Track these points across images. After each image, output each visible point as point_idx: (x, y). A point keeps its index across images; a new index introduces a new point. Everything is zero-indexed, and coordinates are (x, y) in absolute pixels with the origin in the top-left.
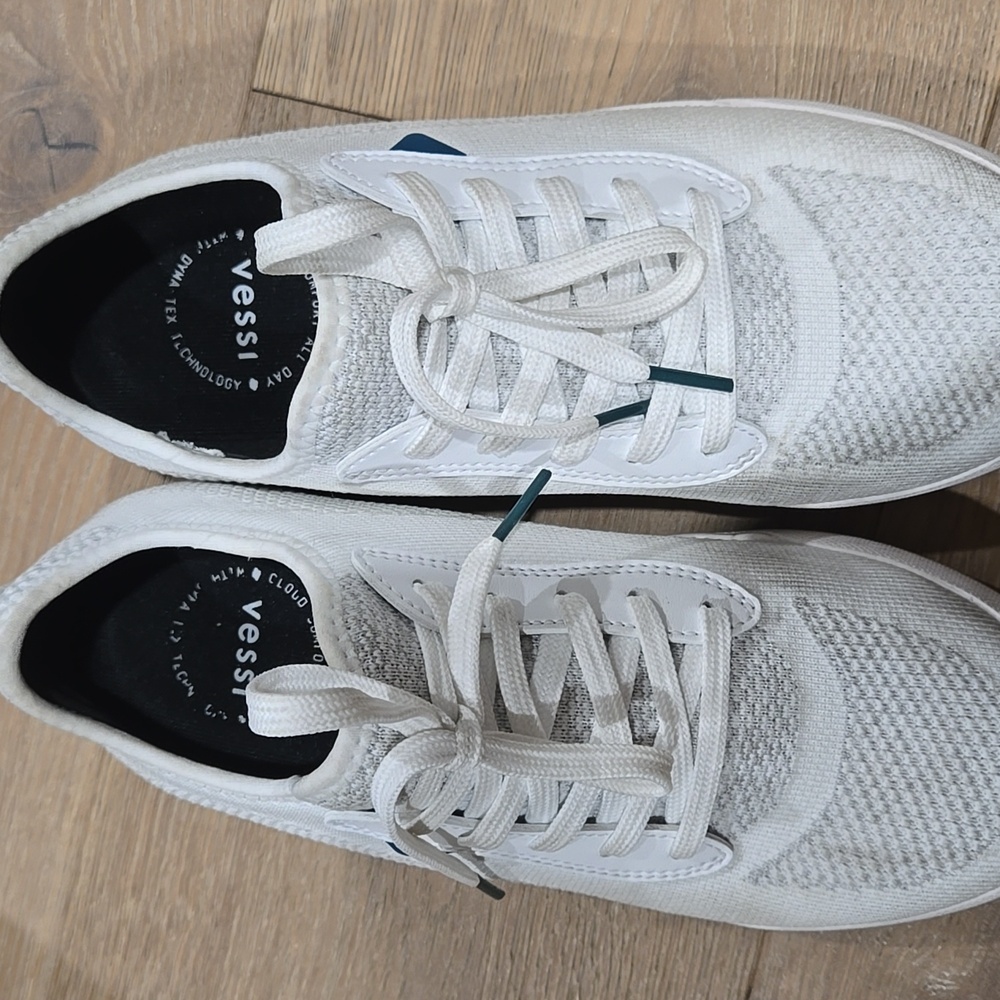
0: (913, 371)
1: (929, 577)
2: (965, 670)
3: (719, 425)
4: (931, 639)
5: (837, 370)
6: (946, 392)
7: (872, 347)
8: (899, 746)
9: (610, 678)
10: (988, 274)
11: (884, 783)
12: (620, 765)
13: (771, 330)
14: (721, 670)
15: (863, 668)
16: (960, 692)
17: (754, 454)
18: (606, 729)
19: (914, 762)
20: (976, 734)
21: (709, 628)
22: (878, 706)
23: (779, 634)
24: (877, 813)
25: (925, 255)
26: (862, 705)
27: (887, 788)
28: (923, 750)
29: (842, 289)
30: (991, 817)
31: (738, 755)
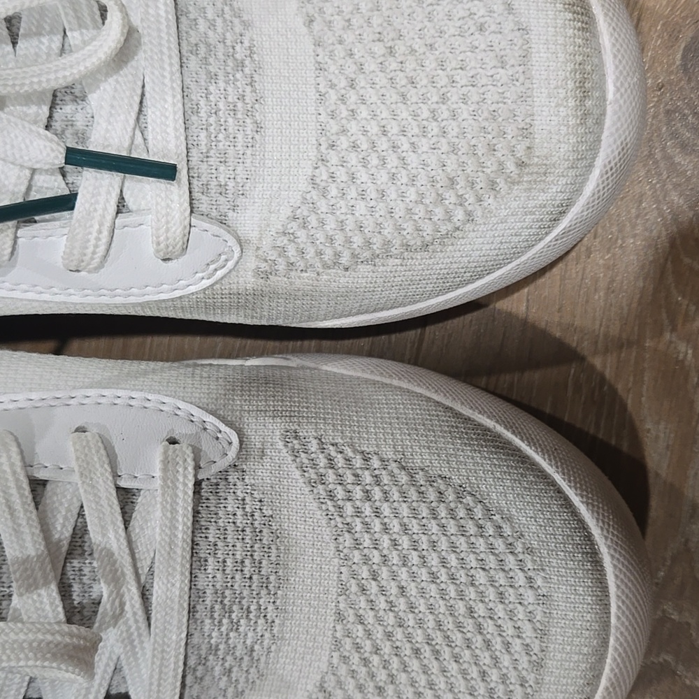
0: (404, 154)
1: (448, 403)
2: (478, 512)
3: (167, 222)
4: (440, 476)
5: (313, 154)
6: (442, 179)
7: (353, 127)
8: (402, 604)
9: (33, 534)
10: (487, 33)
11: (387, 649)
12: (13, 650)
13: (232, 107)
14: (180, 519)
15: (358, 512)
16: (473, 539)
17: (227, 260)
18: (25, 597)
19: (420, 623)
20: (491, 589)
21: (165, 470)
22: (376, 558)
23: (260, 473)
24: (381, 684)
25: (415, 15)
26: (357, 557)
27: (389, 655)
28: (431, 608)
29: (319, 59)
30: (512, 687)
31: (208, 621)
